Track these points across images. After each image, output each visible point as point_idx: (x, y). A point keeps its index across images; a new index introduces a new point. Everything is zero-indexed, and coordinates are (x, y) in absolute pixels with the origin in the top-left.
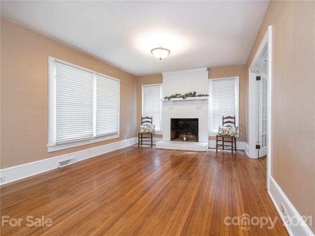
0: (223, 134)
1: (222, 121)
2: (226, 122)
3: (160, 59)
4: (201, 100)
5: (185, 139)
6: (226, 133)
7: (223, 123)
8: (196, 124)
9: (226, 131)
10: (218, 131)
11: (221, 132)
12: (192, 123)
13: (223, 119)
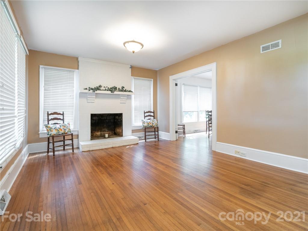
0: (148, 126)
1: (144, 115)
2: (147, 116)
3: (133, 53)
4: (127, 96)
5: (107, 135)
6: (151, 125)
7: (145, 117)
8: (112, 119)
9: (151, 123)
10: (142, 124)
11: (146, 125)
12: (108, 118)
13: (145, 113)
